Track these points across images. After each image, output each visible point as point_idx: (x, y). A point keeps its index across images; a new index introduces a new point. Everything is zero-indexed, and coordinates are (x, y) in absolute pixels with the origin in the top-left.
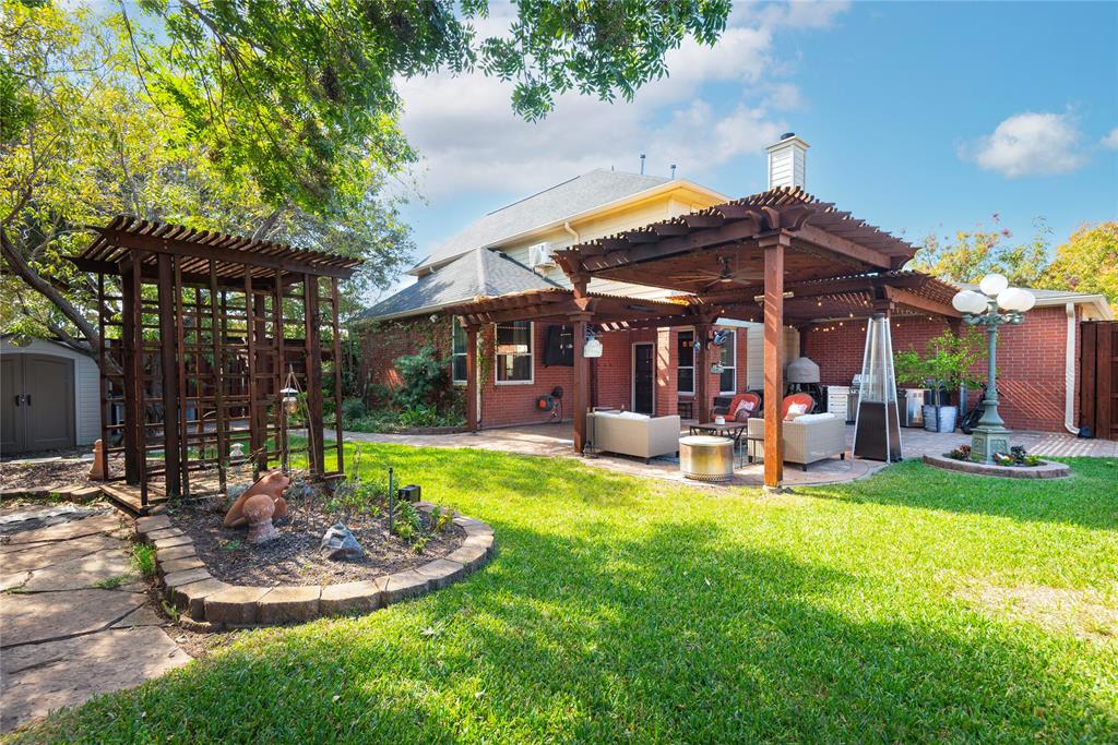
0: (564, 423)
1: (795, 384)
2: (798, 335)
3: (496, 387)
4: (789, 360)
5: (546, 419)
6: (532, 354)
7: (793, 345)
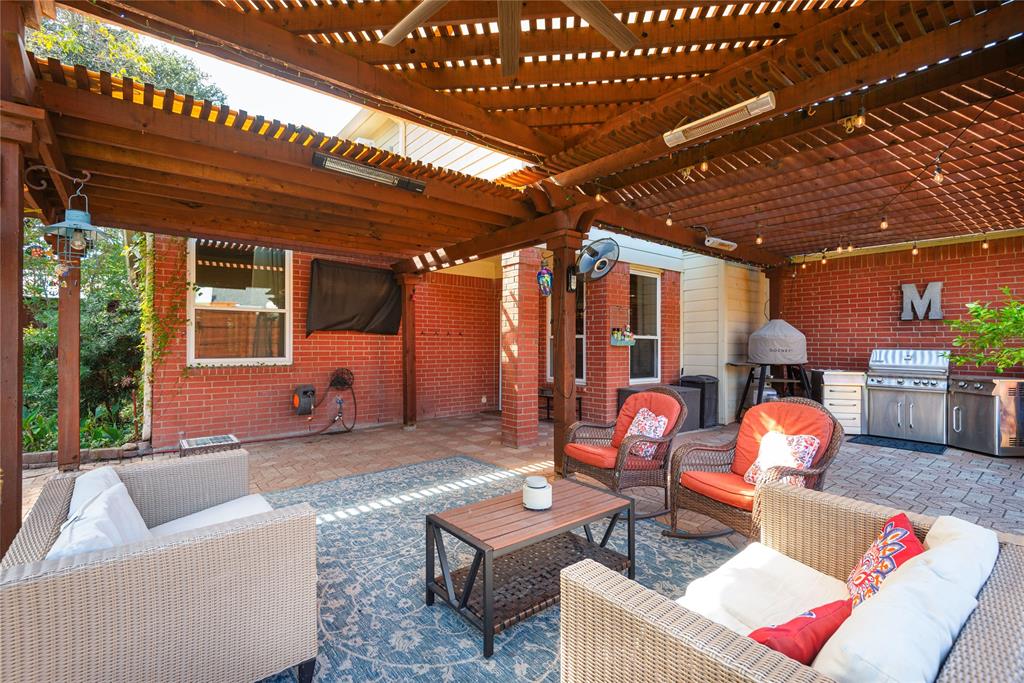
0: (361, 432)
1: (763, 366)
2: (765, 284)
3: (187, 371)
4: (752, 326)
5: (318, 426)
6: (289, 311)
7: (757, 302)
